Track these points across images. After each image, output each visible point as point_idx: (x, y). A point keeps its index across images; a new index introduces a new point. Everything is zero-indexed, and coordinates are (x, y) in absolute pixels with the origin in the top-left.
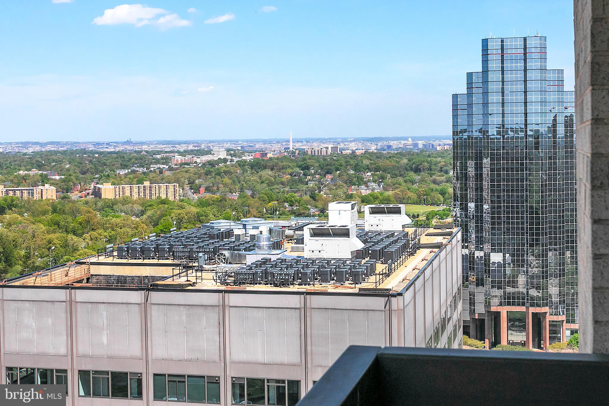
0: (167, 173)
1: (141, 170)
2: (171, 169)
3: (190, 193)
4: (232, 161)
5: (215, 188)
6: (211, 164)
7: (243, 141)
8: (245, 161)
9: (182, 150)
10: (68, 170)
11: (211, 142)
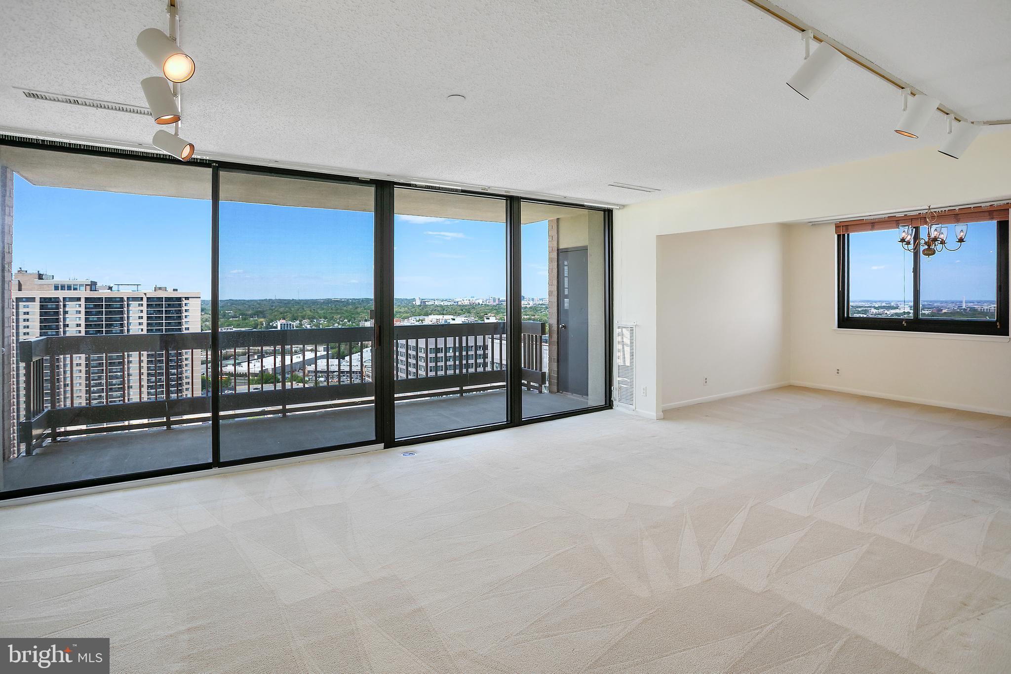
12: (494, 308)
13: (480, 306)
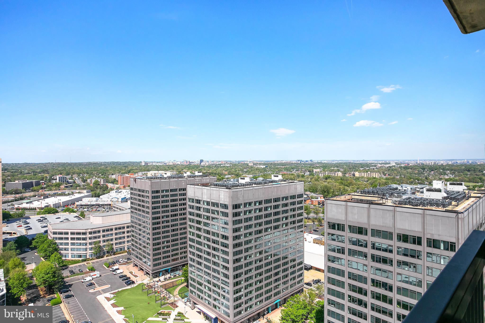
0: (376, 169)
1: (367, 168)
2: (377, 168)
3: (383, 176)
4: (397, 166)
5: (391, 174)
6: (390, 167)
7: (401, 160)
8: (402, 166)
9: (380, 163)
10: (345, 168)
11: (390, 160)
12: (187, 166)
13: (179, 165)
